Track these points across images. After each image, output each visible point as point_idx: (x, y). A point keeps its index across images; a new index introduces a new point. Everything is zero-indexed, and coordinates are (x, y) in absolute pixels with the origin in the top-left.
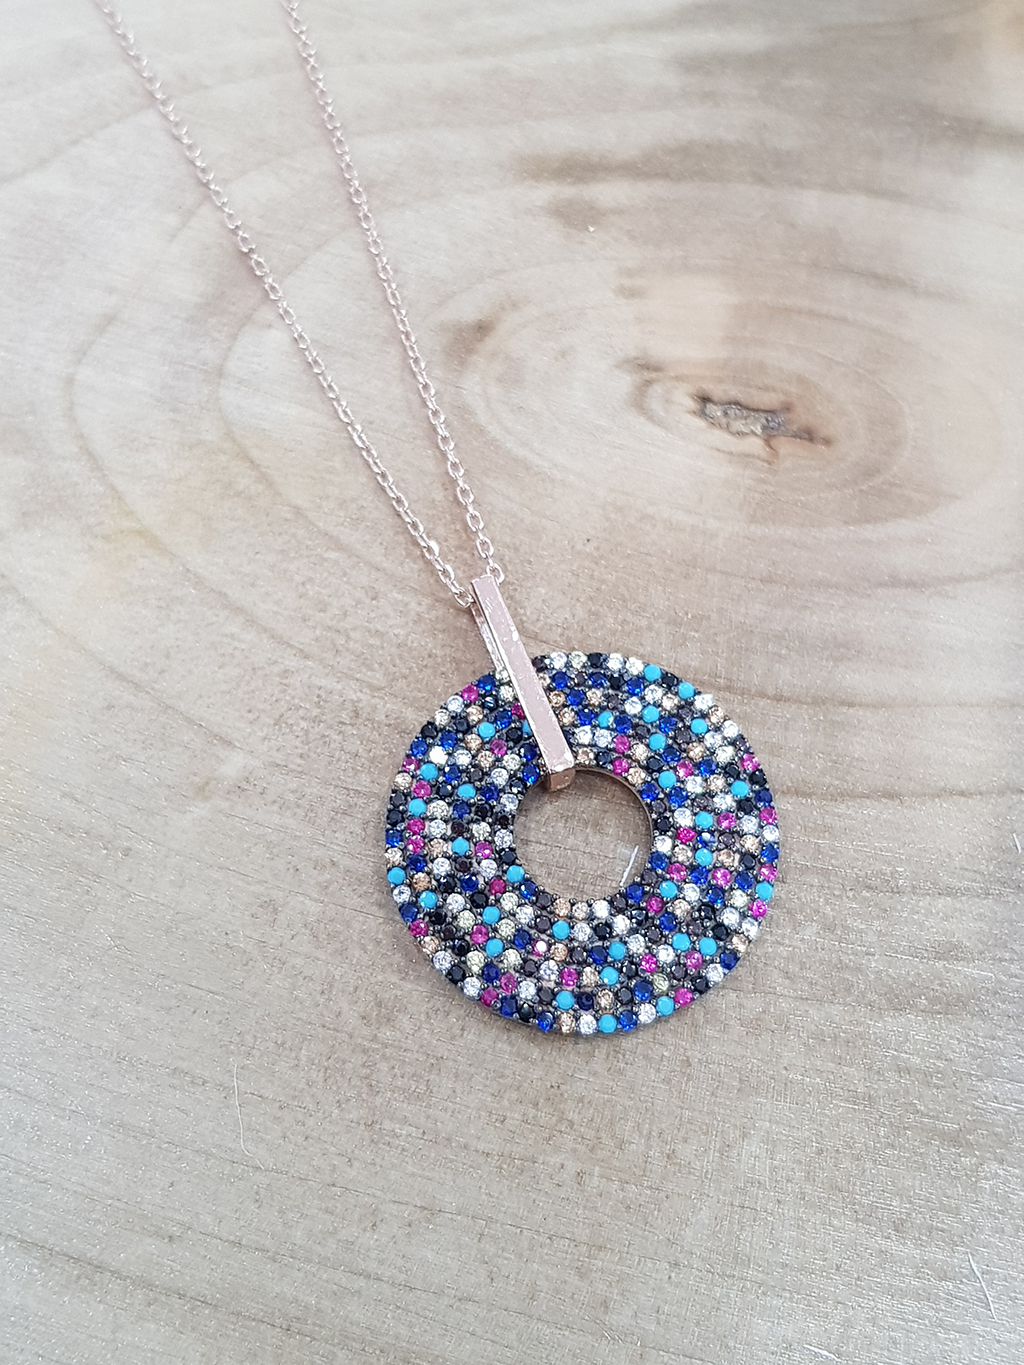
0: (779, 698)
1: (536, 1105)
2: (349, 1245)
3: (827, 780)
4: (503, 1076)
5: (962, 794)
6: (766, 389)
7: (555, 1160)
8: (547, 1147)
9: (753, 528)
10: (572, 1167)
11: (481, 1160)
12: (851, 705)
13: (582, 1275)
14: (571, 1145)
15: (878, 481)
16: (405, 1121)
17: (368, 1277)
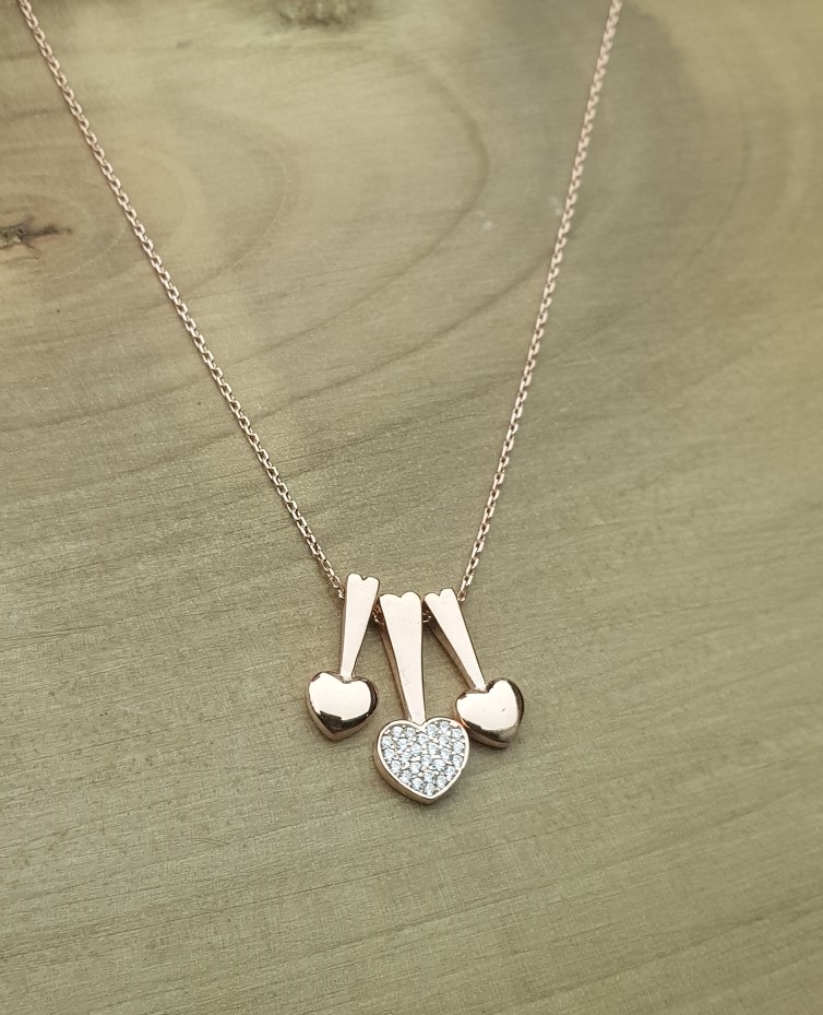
0: (122, 406)
1: (96, 731)
2: (15, 884)
3: (181, 442)
4: (66, 725)
5: (268, 414)
6: (9, 212)
7: (127, 758)
8: (118, 754)
9: (48, 305)
10: (140, 757)
11: (78, 784)
12: (172, 390)
13: (183, 819)
14: (133, 744)
15: (115, 242)
16: (13, 787)
17: (39, 895)
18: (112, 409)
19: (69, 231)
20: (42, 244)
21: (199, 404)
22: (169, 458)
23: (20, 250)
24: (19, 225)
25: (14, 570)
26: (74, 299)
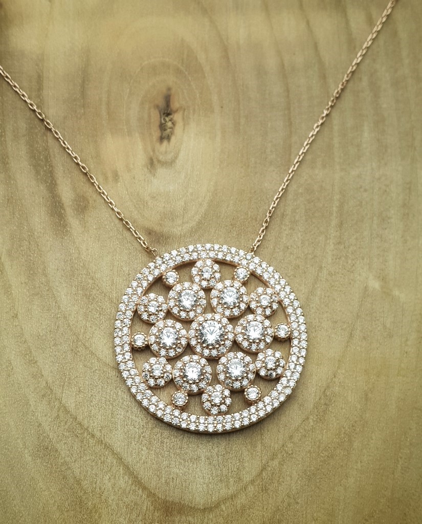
3: (316, 69)
9: (216, 111)
15: (182, 68)
18: (288, 97)
19: (169, 89)
20: (175, 105)
21: (294, 54)
22: (323, 77)
23: (177, 117)
24: (160, 114)
25: (374, 164)
26: (215, 98)
